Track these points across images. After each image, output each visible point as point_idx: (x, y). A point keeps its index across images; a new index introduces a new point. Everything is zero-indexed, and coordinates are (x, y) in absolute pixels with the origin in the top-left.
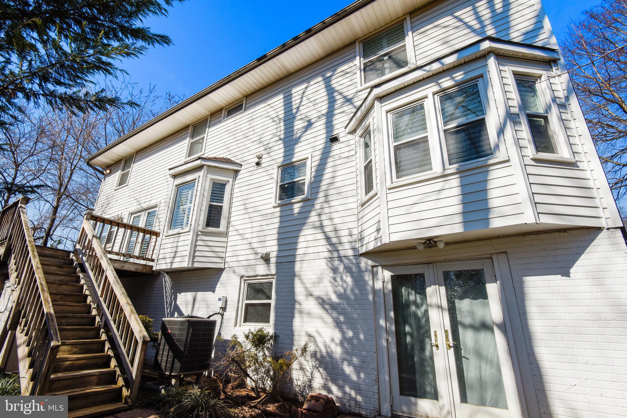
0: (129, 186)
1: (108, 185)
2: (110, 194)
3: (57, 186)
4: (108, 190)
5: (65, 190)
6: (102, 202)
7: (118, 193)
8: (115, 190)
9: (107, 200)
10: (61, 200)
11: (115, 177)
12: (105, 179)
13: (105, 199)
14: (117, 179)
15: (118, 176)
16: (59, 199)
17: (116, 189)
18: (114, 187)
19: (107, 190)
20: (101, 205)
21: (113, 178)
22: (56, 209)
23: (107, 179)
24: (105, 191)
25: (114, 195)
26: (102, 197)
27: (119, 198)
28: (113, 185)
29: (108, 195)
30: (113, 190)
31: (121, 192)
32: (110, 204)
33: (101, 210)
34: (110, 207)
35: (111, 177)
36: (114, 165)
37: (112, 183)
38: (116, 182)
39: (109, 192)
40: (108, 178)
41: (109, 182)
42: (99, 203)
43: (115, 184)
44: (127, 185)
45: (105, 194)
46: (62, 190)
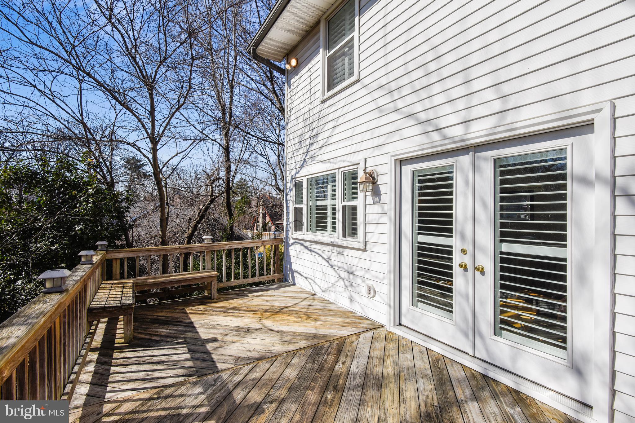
0: (366, 81)
1: (300, 93)
2: (312, 113)
3: (219, 114)
4: (303, 104)
5: (230, 119)
6: (299, 133)
7: (334, 108)
8: (323, 102)
9: (308, 128)
10: (230, 135)
11: (313, 70)
12: (288, 81)
13: (301, 125)
14: (320, 72)
15: (320, 65)
16: (227, 136)
17: (325, 97)
18: (319, 94)
19: (301, 106)
20: (297, 140)
21: (308, 73)
22: (227, 150)
23: (292, 81)
24: (298, 108)
25: (323, 113)
26: (295, 122)
27: (341, 120)
28: (313, 91)
29: (307, 116)
30: (318, 102)
31: (342, 103)
32: (320, 137)
33: (301, 151)
34: (321, 143)
35: (300, 74)
36: (301, 46)
37: (308, 88)
38: (320, 79)
39: (307, 109)
40: (296, 78)
41: (299, 88)
42: (291, 137)
43: (320, 87)
44: (358, 81)
45: (298, 114)
46: (227, 120)
